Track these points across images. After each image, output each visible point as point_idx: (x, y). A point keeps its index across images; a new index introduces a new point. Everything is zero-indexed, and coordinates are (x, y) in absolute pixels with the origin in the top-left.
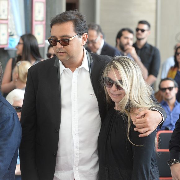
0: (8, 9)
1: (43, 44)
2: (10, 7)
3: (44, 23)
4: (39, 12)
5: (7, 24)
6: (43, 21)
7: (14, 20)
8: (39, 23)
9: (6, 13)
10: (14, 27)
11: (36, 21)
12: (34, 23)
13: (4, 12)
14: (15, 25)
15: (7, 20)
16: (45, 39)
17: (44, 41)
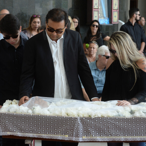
0: (98, 3)
1: (117, 22)
2: (99, 2)
3: (118, 10)
4: (116, 5)
5: (98, 11)
6: (117, 10)
7: (102, 9)
8: (115, 10)
9: (97, 5)
10: (102, 13)
11: (114, 10)
12: (113, 11)
13: (96, 4)
14: (103, 12)
15: (98, 9)
16: (118, 19)
17: (118, 21)
